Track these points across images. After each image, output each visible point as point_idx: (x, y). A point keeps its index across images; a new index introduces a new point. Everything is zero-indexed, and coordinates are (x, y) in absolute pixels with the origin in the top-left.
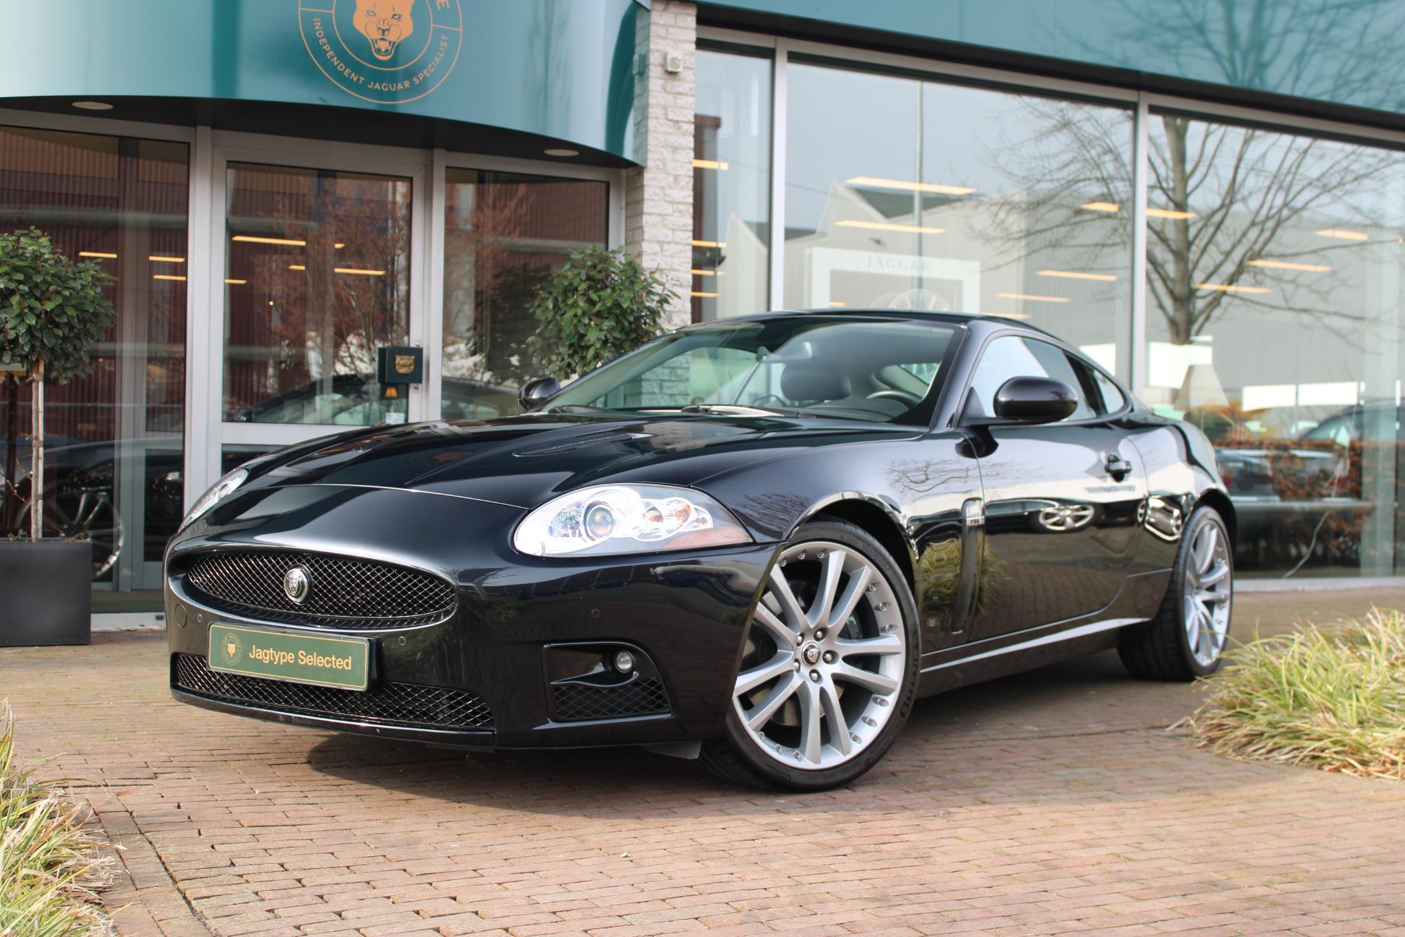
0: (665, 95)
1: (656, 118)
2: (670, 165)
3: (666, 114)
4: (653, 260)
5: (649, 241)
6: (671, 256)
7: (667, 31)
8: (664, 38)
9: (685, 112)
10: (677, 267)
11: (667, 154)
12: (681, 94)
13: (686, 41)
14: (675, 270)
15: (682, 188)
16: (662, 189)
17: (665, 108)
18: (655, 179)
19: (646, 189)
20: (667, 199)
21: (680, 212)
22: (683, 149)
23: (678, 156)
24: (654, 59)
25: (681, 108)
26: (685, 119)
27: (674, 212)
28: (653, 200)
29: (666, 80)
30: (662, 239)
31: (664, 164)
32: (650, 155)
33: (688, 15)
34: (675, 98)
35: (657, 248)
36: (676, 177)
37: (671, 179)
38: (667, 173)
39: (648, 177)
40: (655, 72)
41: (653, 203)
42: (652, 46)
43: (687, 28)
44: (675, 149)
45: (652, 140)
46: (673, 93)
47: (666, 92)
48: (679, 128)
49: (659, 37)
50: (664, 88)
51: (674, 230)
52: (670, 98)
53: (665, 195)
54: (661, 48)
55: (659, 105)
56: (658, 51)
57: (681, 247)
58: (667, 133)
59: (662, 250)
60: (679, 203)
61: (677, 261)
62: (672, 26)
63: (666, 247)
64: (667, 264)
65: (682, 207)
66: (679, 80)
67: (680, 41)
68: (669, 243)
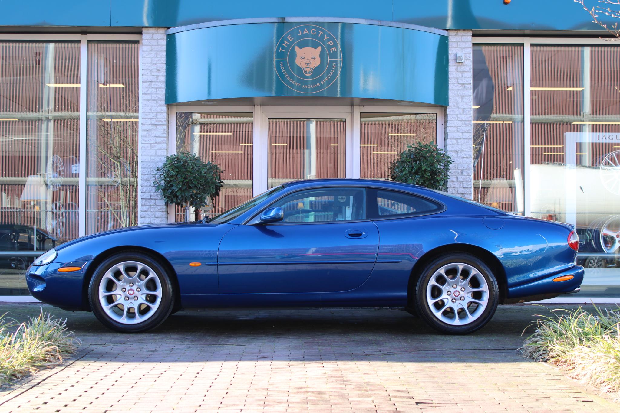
0: (457, 73)
1: (453, 84)
2: (460, 104)
3: (458, 81)
4: (452, 147)
5: (450, 139)
6: (462, 145)
7: (457, 44)
8: (456, 48)
9: (467, 79)
10: (464, 150)
11: (459, 99)
12: (465, 72)
13: (467, 48)
14: (464, 151)
15: (466, 114)
16: (457, 115)
17: (457, 79)
18: (453, 111)
19: (448, 116)
20: (459, 119)
21: (466, 124)
22: (466, 96)
23: (464, 100)
24: (451, 57)
25: (465, 78)
26: (467, 83)
27: (462, 124)
28: (452, 120)
29: (457, 66)
30: (457, 137)
31: (457, 104)
32: (449, 100)
33: (468, 36)
34: (462, 74)
35: (455, 141)
36: (463, 109)
37: (461, 110)
38: (459, 108)
39: (449, 110)
40: (451, 63)
41: (452, 122)
42: (450, 52)
43: (467, 42)
44: (462, 97)
45: (451, 94)
46: (461, 72)
47: (457, 71)
48: (465, 87)
49: (453, 47)
50: (456, 70)
51: (463, 133)
52: (460, 74)
53: (458, 117)
54: (455, 52)
55: (454, 78)
56: (453, 54)
57: (467, 141)
58: (458, 90)
59: (457, 142)
60: (465, 121)
61: (464, 148)
62: (460, 42)
63: (459, 141)
64: (460, 148)
65: (467, 122)
66: (464, 65)
67: (464, 48)
68: (460, 139)
